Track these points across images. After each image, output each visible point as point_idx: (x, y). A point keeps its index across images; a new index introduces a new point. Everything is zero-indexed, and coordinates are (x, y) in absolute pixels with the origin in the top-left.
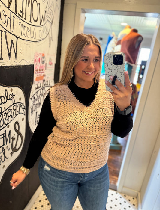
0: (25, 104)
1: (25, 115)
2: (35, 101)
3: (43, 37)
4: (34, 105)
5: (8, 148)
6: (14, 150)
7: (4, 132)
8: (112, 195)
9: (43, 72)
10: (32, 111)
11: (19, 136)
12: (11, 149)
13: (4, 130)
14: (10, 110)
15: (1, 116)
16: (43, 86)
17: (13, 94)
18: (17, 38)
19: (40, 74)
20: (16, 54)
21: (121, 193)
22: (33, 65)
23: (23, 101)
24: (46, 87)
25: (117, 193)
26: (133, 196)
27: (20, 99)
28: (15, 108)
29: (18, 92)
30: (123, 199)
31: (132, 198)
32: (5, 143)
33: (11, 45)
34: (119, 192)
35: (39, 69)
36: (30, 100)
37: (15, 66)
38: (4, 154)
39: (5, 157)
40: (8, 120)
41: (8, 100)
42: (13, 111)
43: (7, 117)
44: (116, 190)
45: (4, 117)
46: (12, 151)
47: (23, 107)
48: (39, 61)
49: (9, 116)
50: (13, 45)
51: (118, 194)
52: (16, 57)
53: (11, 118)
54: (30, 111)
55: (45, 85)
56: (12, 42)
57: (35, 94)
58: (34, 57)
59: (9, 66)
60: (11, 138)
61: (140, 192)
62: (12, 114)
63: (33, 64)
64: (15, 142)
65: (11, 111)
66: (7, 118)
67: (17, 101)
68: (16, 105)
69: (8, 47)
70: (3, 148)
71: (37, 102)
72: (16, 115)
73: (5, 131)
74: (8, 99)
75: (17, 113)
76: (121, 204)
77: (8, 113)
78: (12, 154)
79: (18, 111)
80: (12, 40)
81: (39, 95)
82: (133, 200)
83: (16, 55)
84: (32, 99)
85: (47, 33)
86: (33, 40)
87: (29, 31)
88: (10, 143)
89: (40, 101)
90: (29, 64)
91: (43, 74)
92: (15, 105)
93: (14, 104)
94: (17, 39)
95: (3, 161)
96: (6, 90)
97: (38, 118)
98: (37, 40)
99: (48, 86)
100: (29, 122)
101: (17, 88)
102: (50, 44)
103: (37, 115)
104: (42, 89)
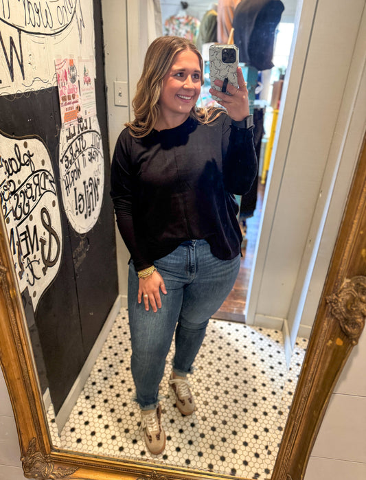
0: (52, 173)
1: (55, 194)
2: (70, 165)
3: (66, 22)
4: (68, 173)
5: (37, 259)
6: (48, 263)
7: (25, 230)
8: (237, 330)
9: (77, 102)
10: (67, 187)
11: (53, 237)
12: (41, 261)
13: (24, 224)
14: (28, 186)
15: (16, 197)
16: (79, 132)
17: (28, 152)
18: (20, 30)
19: (71, 105)
20: (22, 66)
21: (252, 325)
22: (57, 87)
23: (48, 166)
24: (85, 133)
25: (245, 327)
26: (275, 328)
27: (43, 163)
28: (37, 182)
29: (36, 147)
30: (258, 335)
31: (273, 331)
32: (30, 250)
33: (11, 49)
34: (249, 325)
35: (67, 95)
36: (60, 163)
37: (25, 93)
38: (32, 270)
39: (34, 277)
40: (28, 205)
41: (24, 165)
42: (34, 186)
43: (27, 200)
44: (243, 323)
45: (21, 200)
46: (44, 266)
47: (50, 177)
48: (66, 76)
49: (30, 198)
50: (15, 47)
51: (248, 327)
52: (23, 75)
53: (34, 201)
54: (63, 186)
55: (82, 129)
56: (12, 43)
57: (67, 151)
58: (56, 69)
59: (14, 95)
60: (39, 240)
61: (287, 319)
62: (34, 194)
63: (55, 85)
64: (46, 248)
65: (30, 187)
66: (26, 202)
67: (38, 166)
68: (38, 175)
69: (6, 54)
70: (28, 259)
71: (73, 167)
72: (41, 195)
73: (27, 227)
74: (22, 165)
75: (42, 191)
76: (253, 343)
77: (26, 192)
78: (44, 270)
79: (43, 187)
80: (11, 38)
81: (74, 152)
82: (275, 334)
83: (22, 71)
84: (64, 161)
85: (73, 10)
86: (48, 31)
87: (38, 13)
88: (38, 249)
89: (78, 166)
90: (49, 86)
91: (75, 105)
92: (36, 176)
93: (34, 172)
94: (20, 33)
95: (32, 283)
96: (16, 145)
97: (79, 201)
98: (56, 31)
99: (88, 132)
100: (65, 209)
101: (35, 139)
102: (80, 35)
103: (78, 195)
104: (79, 139)
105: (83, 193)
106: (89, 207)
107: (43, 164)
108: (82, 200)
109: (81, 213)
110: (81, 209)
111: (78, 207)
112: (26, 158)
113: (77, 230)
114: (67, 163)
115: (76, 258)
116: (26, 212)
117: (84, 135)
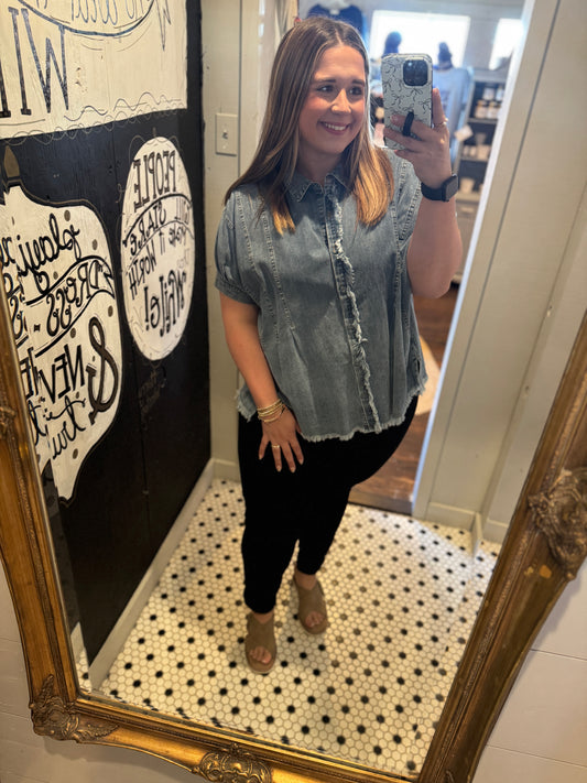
0: (108, 261)
1: (113, 296)
2: (138, 250)
3: (140, 15)
4: (135, 263)
5: (81, 399)
6: (99, 406)
7: (64, 352)
8: (398, 526)
10: (133, 285)
11: (107, 365)
12: (88, 403)
13: (62, 343)
14: (70, 282)
15: (50, 299)
16: (155, 196)
17: (72, 227)
18: (63, 28)
20: (64, 87)
21: (423, 519)
23: (103, 251)
24: (165, 197)
25: (411, 522)
26: (461, 527)
27: (95, 245)
28: (84, 276)
29: (84, 219)
30: (431, 535)
31: (456, 531)
32: (71, 384)
33: (48, 58)
34: (418, 519)
36: (123, 246)
37: (69, 132)
38: (72, 416)
39: (76, 426)
40: (69, 312)
41: (63, 248)
42: (79, 283)
43: (67, 304)
44: (408, 514)
45: (58, 304)
46: (92, 410)
47: (105, 269)
49: (72, 302)
50: (53, 55)
51: (416, 522)
52: (66, 101)
53: (78, 306)
54: (126, 283)
55: (160, 191)
56: (49, 48)
57: (134, 226)
59: (51, 134)
60: (85, 368)
61: (481, 512)
62: (78, 295)
64: (96, 380)
65: (74, 284)
66: (66, 307)
67: (87, 251)
69: (39, 67)
70: (67, 398)
71: (143, 253)
72: (90, 297)
73: (66, 347)
74: (60, 247)
75: (92, 291)
76: (423, 548)
77: (66, 291)
78: (92, 417)
79: (94, 284)
80: (48, 42)
81: (146, 229)
82: (459, 535)
83: (65, 95)
84: (129, 243)
86: (109, 29)
88: (83, 383)
89: (151, 251)
90: (108, 120)
92: (82, 266)
93: (79, 260)
94: (62, 32)
95: (72, 436)
96: (52, 216)
97: (152, 307)
98: (123, 29)
99: (170, 195)
100: (129, 320)
101: (82, 207)
102: (163, 36)
103: (150, 298)
104: (155, 208)
105: (159, 295)
106: (168, 318)
107: (95, 248)
108: (156, 307)
109: (154, 326)
110: (155, 322)
111: (149, 318)
112: (68, 237)
113: (147, 355)
114: (133, 245)
115: (144, 398)
116: (66, 323)
117: (162, 201)
